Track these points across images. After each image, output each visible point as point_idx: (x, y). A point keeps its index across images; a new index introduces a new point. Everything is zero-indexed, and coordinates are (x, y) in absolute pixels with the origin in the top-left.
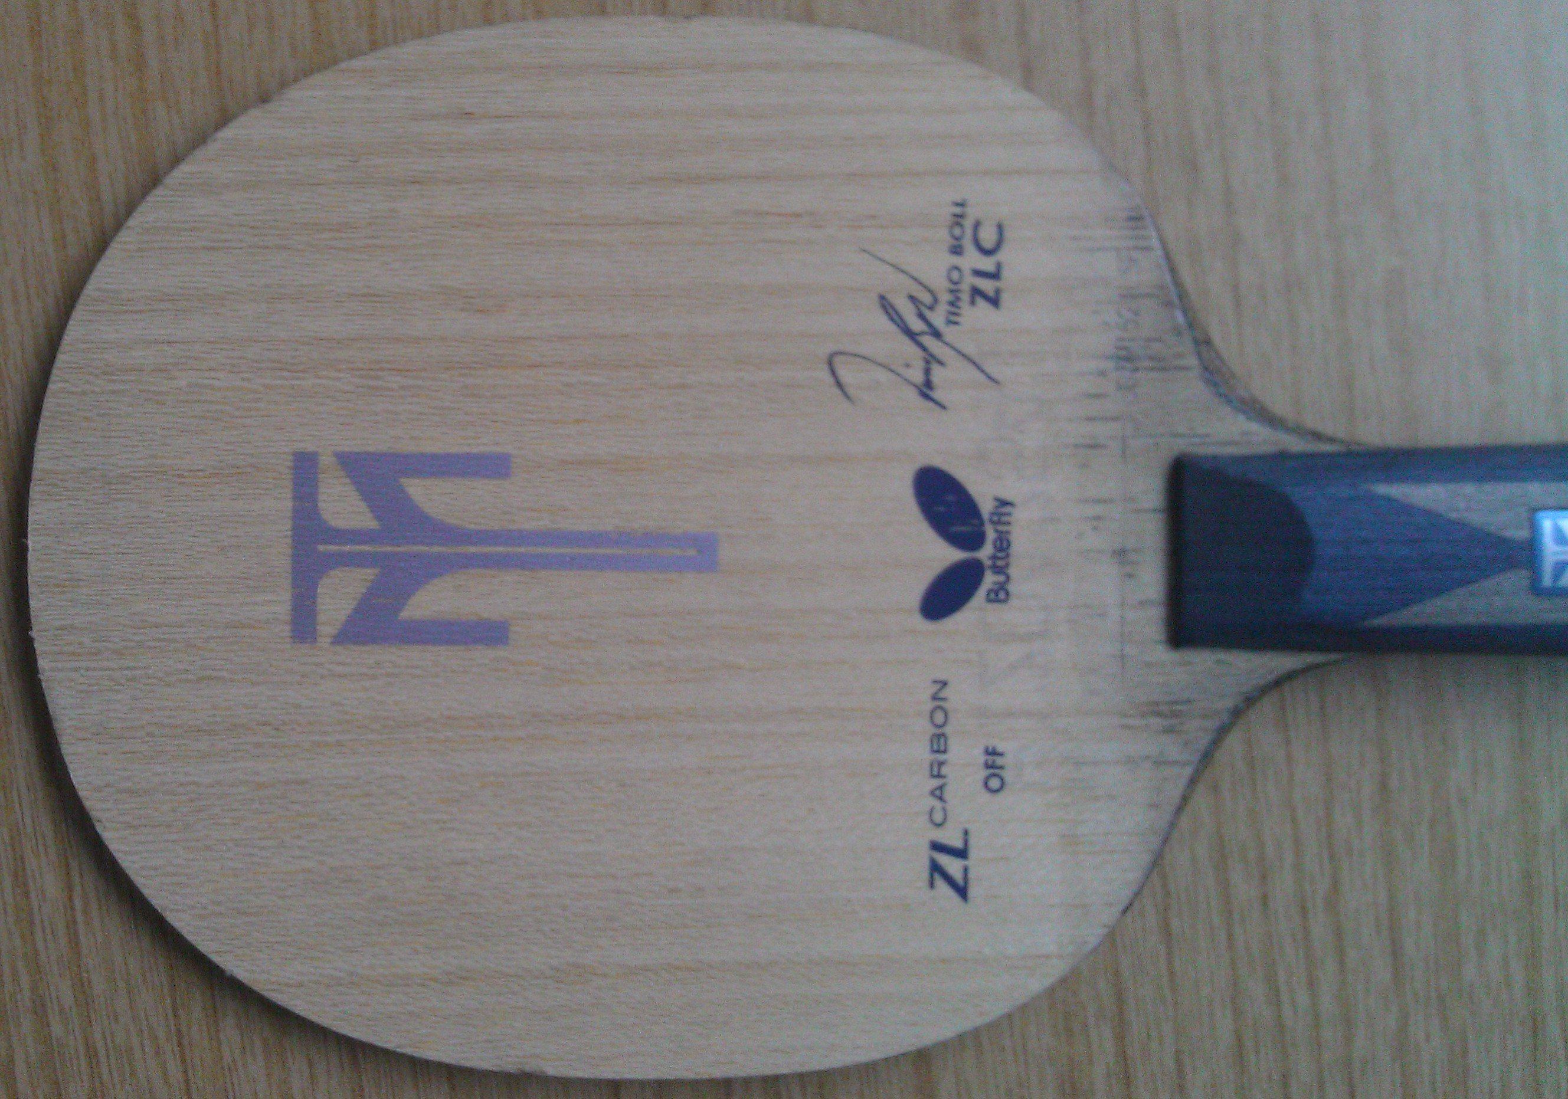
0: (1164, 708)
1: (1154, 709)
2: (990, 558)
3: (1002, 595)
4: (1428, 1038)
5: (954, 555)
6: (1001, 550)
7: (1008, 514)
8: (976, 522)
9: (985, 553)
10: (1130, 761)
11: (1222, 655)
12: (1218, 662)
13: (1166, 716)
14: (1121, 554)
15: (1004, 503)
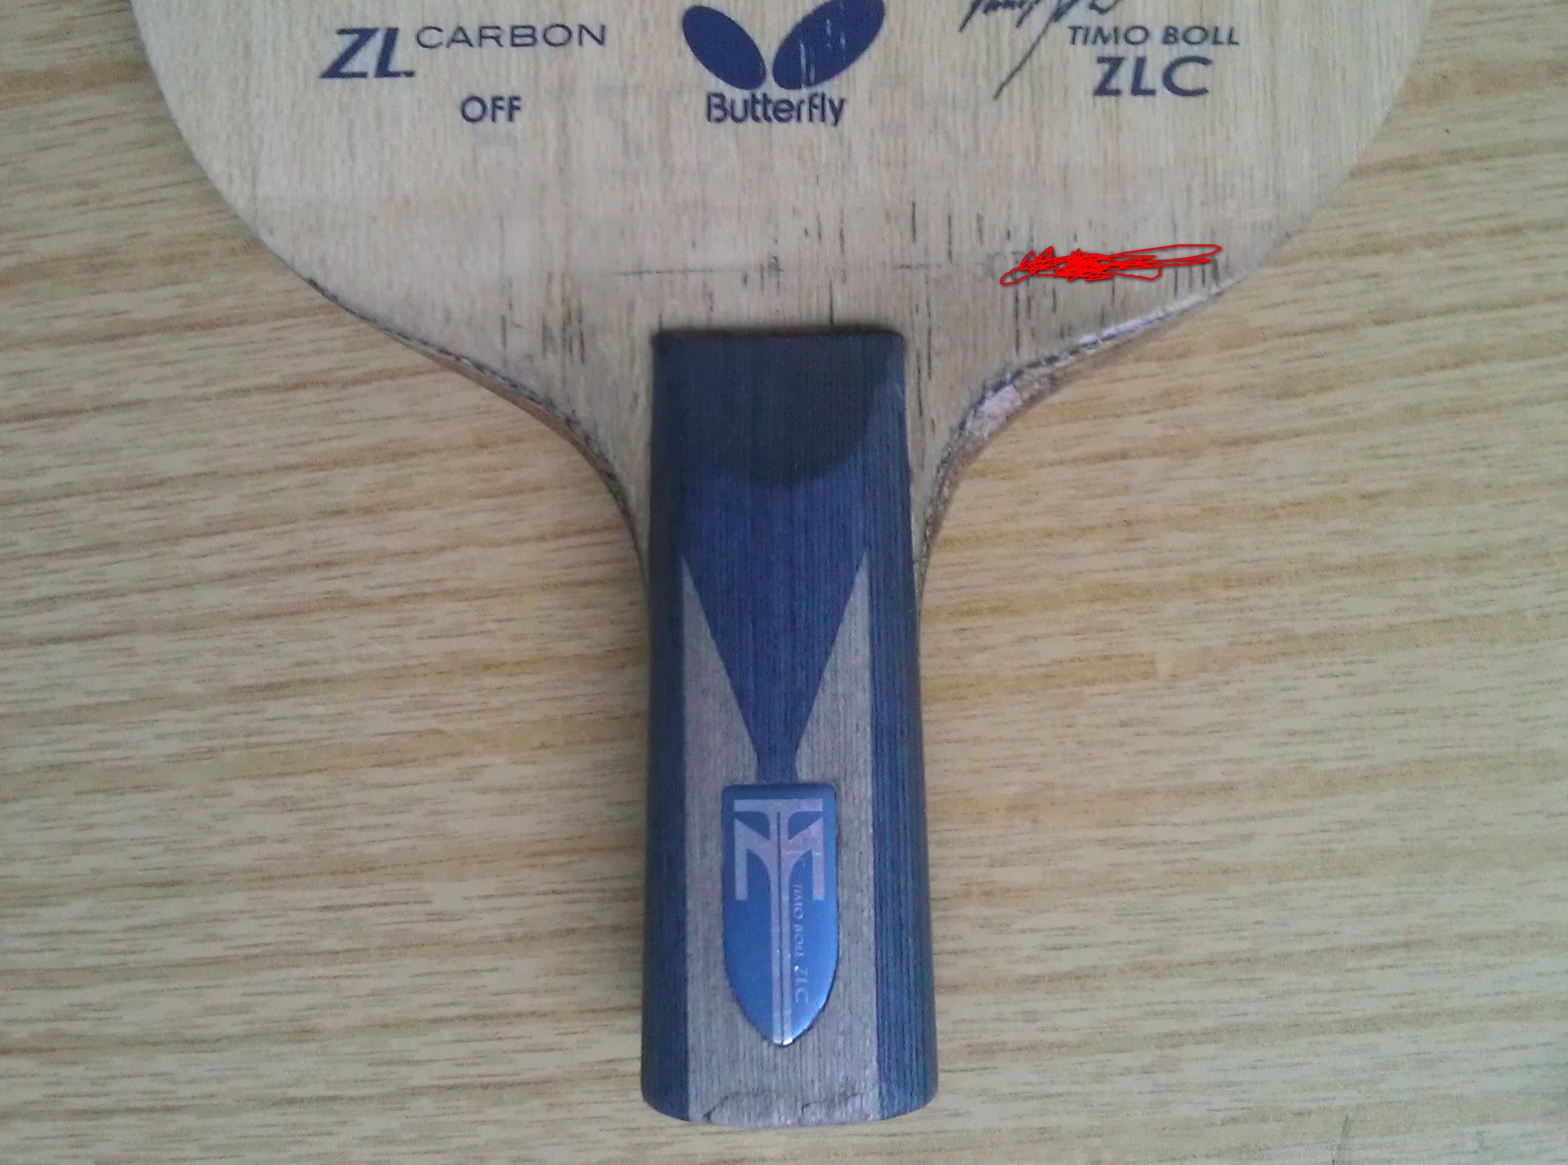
0: (573, 329)
1: (572, 317)
2: (765, 95)
3: (717, 113)
4: (161, 737)
5: (768, 49)
6: (776, 111)
7: (823, 118)
8: (812, 76)
9: (772, 89)
10: (506, 285)
11: (644, 401)
12: (636, 397)
13: (564, 330)
14: (774, 266)
15: (837, 113)
